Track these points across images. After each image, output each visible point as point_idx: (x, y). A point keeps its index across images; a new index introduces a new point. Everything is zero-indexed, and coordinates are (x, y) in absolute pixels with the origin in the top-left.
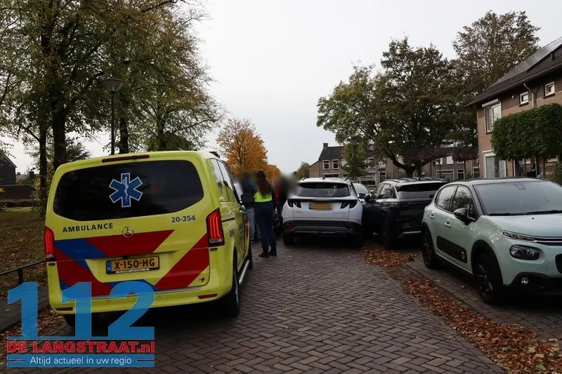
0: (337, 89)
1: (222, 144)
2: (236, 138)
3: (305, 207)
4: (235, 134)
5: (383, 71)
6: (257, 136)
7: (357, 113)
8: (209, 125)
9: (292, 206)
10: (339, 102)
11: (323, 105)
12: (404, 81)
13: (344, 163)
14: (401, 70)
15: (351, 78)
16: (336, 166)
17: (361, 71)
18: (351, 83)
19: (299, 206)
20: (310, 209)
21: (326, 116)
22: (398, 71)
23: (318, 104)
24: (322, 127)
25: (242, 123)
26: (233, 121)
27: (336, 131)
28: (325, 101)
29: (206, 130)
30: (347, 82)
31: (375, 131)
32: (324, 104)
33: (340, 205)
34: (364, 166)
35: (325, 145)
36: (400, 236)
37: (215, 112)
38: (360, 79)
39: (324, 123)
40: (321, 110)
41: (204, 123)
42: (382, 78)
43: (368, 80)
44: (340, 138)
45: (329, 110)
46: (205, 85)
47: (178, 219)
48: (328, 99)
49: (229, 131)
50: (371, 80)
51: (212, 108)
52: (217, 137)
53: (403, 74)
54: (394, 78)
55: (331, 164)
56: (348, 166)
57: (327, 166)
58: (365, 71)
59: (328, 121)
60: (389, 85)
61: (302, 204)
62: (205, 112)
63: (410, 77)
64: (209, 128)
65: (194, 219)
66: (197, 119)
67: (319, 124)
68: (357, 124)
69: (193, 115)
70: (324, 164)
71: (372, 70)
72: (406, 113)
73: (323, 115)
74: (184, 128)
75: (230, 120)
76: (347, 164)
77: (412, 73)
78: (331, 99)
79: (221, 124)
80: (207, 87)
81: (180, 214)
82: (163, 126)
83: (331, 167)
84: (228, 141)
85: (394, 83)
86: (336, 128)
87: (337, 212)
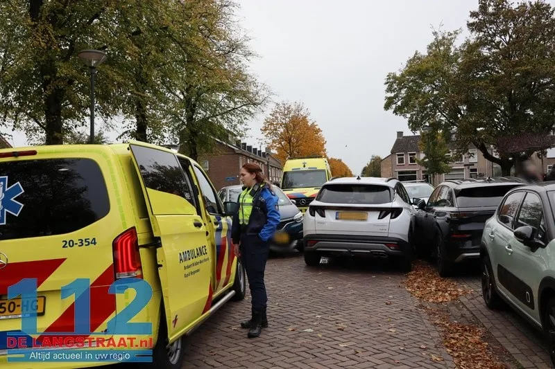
0: (410, 61)
1: (270, 133)
2: (286, 126)
3: (330, 216)
4: (284, 121)
5: (473, 37)
6: (313, 123)
7: (435, 93)
8: (251, 109)
9: (314, 216)
10: (412, 78)
11: (392, 83)
12: (499, 48)
13: (422, 156)
14: (494, 35)
15: (430, 47)
16: (412, 161)
17: (444, 38)
18: (430, 53)
19: (323, 216)
20: (337, 219)
21: (396, 96)
22: (490, 35)
23: (386, 81)
24: (391, 111)
25: (293, 107)
26: (281, 105)
27: (408, 115)
28: (394, 77)
29: (247, 116)
30: (424, 52)
31: (459, 116)
32: (394, 83)
33: (378, 214)
34: (447, 160)
35: (400, 134)
36: (459, 259)
37: (257, 93)
38: (442, 48)
39: (394, 106)
40: (390, 90)
41: (244, 107)
42: (470, 46)
43: (453, 50)
44: (414, 125)
45: (400, 89)
46: (244, 61)
47: (71, 244)
48: (398, 74)
49: (277, 118)
50: (456, 50)
51: (253, 89)
52: (262, 126)
53: (497, 39)
54: (485, 45)
55: (407, 158)
56: (427, 160)
57: (401, 161)
58: (449, 37)
59: (399, 103)
60: (479, 55)
61: (327, 213)
62: (245, 94)
63: (507, 43)
64: (251, 114)
65: (95, 243)
66: (235, 103)
67: (387, 107)
68: (436, 106)
69: (229, 98)
70: (397, 158)
71: (458, 37)
72: (499, 92)
73: (392, 95)
74: (220, 114)
75: (277, 104)
76: (425, 158)
77: (510, 37)
78: (402, 75)
79: (265, 109)
80: (247, 63)
81: (75, 235)
82: (193, 112)
83: (407, 160)
84: (276, 130)
85: (485, 52)
86: (408, 113)
87: (373, 224)
